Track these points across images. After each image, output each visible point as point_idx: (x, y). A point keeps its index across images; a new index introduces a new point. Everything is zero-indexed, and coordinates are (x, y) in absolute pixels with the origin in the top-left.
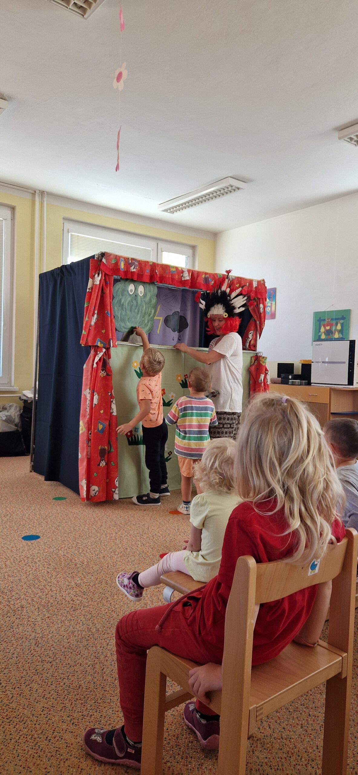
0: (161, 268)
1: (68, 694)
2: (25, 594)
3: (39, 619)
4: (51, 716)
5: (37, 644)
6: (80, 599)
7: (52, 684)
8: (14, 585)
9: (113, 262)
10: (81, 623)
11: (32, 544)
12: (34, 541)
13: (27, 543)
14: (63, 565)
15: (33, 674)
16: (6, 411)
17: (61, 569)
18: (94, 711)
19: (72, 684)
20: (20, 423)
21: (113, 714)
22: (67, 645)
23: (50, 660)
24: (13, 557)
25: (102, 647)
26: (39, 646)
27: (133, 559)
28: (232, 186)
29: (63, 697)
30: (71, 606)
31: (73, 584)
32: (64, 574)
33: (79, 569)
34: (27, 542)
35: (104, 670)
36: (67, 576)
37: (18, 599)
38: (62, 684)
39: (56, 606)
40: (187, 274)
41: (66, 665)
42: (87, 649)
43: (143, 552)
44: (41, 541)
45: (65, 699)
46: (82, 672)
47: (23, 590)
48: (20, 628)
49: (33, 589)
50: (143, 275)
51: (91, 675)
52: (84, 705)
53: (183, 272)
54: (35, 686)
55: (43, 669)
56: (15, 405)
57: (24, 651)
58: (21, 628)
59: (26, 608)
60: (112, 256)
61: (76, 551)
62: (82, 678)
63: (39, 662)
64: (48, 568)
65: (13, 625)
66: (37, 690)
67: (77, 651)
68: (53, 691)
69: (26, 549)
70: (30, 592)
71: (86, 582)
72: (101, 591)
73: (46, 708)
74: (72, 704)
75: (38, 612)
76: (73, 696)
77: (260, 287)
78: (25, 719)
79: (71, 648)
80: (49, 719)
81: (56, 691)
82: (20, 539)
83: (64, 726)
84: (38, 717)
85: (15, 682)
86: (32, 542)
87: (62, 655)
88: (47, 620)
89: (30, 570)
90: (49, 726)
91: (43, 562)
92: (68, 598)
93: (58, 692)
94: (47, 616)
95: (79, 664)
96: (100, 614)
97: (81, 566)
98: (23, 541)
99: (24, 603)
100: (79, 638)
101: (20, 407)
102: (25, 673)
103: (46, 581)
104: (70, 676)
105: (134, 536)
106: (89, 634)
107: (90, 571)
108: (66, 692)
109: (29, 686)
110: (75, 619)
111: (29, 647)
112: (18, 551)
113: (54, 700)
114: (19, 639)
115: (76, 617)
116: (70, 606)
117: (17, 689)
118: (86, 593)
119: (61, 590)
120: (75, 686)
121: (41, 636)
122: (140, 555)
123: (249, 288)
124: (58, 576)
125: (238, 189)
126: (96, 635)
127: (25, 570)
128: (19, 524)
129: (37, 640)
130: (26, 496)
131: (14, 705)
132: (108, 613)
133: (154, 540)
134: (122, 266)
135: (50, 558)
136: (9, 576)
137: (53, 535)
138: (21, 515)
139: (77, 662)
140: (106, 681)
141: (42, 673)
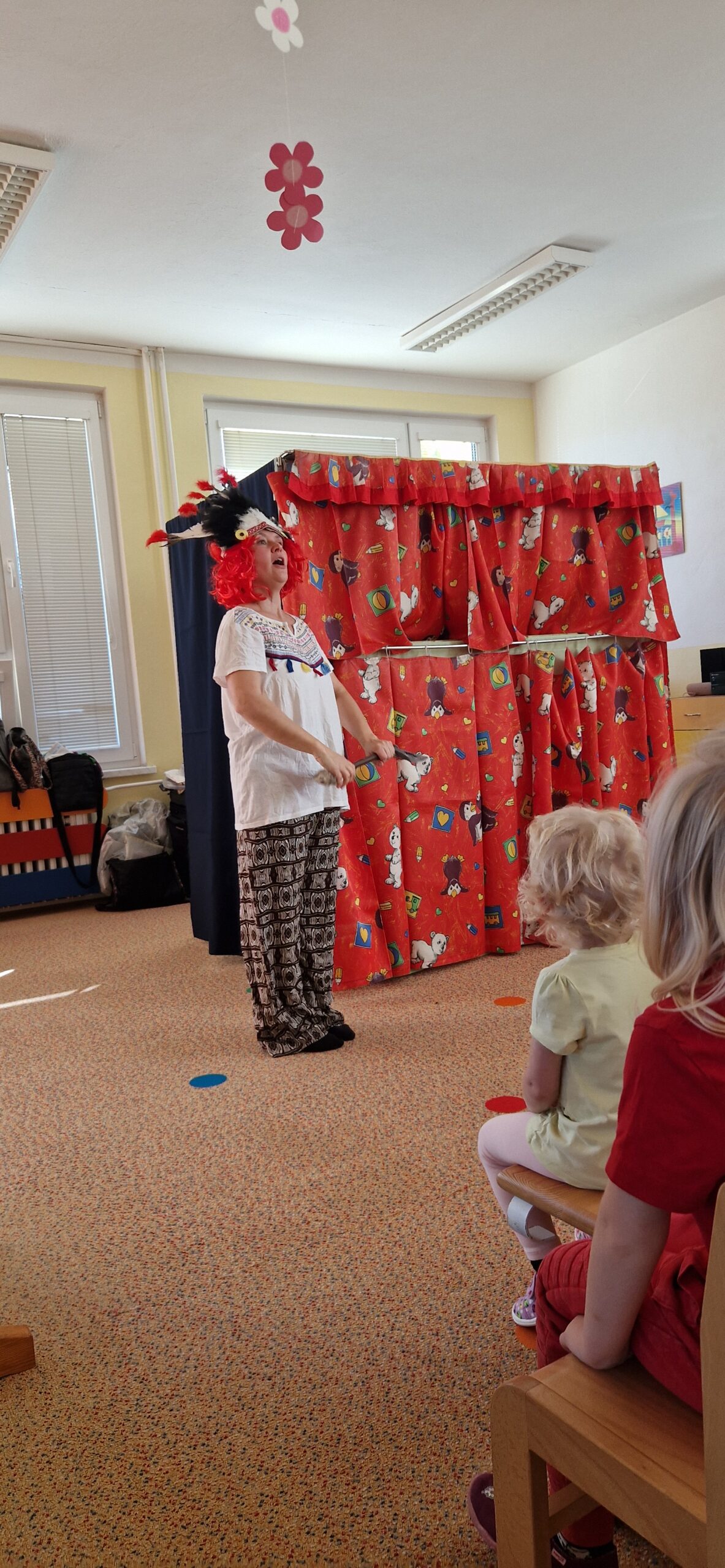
0: (420, 470)
1: (315, 1460)
2: (204, 1213)
3: (239, 1271)
4: (282, 1518)
5: (237, 1333)
6: (322, 1217)
7: (276, 1434)
8: (179, 1192)
9: (314, 470)
10: (329, 1277)
11: (212, 1094)
12: (215, 1087)
13: (202, 1094)
14: (279, 1139)
15: (234, 1407)
16: (138, 815)
17: (276, 1149)
18: (377, 1503)
19: (322, 1432)
20: (168, 838)
21: (421, 1509)
22: (302, 1333)
23: (269, 1371)
24: (174, 1127)
25: (381, 1334)
26: (242, 1337)
27: (429, 1116)
28: (560, 266)
29: (303, 1467)
30: (304, 1236)
31: (303, 1181)
32: (283, 1161)
33: (313, 1146)
34: (201, 1090)
35: (392, 1395)
36: (291, 1165)
37: (191, 1224)
38: (299, 1432)
39: (273, 1237)
40: (480, 476)
41: (303, 1385)
42: (347, 1341)
43: (448, 1097)
44: (229, 1087)
45: (308, 1473)
46: (341, 1400)
47: (199, 1203)
48: (199, 1296)
49: (221, 1199)
50: (382, 490)
51: (363, 1407)
52: (354, 1488)
53: (469, 471)
54: (241, 1440)
55: (255, 1396)
56: (153, 802)
57: (210, 1351)
58: (201, 1295)
59: (208, 1246)
60: (310, 458)
61: (304, 1106)
62: (343, 1415)
63: (244, 1378)
64: (247, 1147)
65: (182, 1288)
66: (244, 1449)
67: (325, 1348)
68: (280, 1451)
69: (200, 1107)
70: (215, 1206)
71: (331, 1175)
72: (367, 1196)
73: (267, 1496)
74: (325, 1486)
75: (235, 1255)
76: (327, 1464)
77: (648, 482)
78: (224, 1526)
79: (311, 1341)
80: (277, 1526)
81: (287, 1451)
82: (187, 1084)
83: (313, 1545)
84: (251, 1521)
85: (195, 1430)
86: (211, 1091)
87: (293, 1357)
88: (256, 1273)
89: (212, 1154)
90: (277, 1544)
91: (237, 1135)
92: (295, 1217)
93: (291, 1455)
94: (254, 1263)
95: (333, 1381)
96: (368, 1253)
97: (316, 1139)
98: (192, 1088)
99: (202, 1233)
100: (328, 1313)
101: (164, 805)
102: (215, 1408)
103: (245, 1178)
104: (315, 1413)
105: (424, 1061)
106: (350, 1302)
107: (337, 1151)
108: (309, 1454)
109: (227, 1440)
110: (315, 1268)
111: (221, 1341)
112: (183, 1112)
113: (284, 1475)
114: (197, 1323)
115: (316, 1263)
116: (301, 1236)
117: (200, 1448)
118: (333, 1203)
119: (280, 1197)
120: (329, 1438)
121: (244, 1312)
122: (443, 1106)
123: (624, 488)
124: (271, 1166)
125: (575, 268)
126: (365, 1306)
127: (200, 1155)
128: (182, 1051)
129: (236, 1322)
130: (191, 989)
131: (195, 1491)
132: (385, 1247)
133: (469, 1067)
134: (335, 476)
135: (250, 1124)
136: (167, 1170)
137: (253, 1071)
138: (184, 1033)
139: (329, 1375)
140: (399, 1423)
141: (253, 1406)
